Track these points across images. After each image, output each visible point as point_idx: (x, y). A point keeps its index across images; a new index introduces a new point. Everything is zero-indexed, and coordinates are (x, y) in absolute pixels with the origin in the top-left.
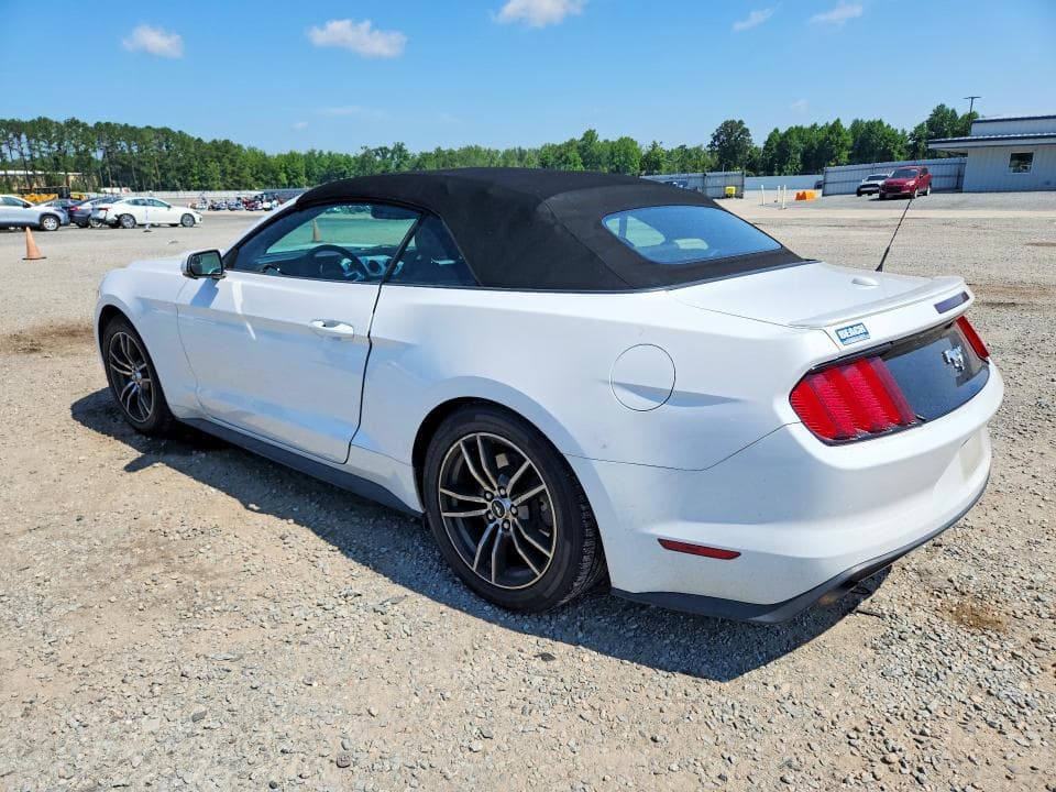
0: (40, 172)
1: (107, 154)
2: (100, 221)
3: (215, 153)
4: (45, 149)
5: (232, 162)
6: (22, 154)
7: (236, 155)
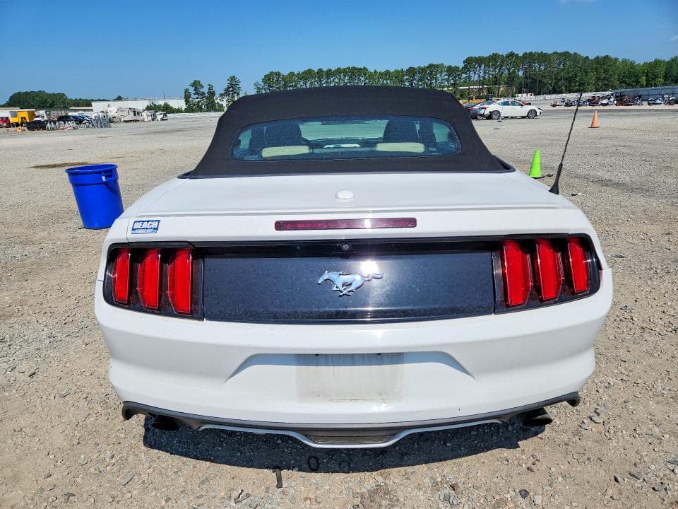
0: (486, 86)
1: (525, 73)
2: (482, 115)
3: (595, 66)
4: (492, 72)
5: (606, 71)
6: (479, 76)
7: (611, 65)
